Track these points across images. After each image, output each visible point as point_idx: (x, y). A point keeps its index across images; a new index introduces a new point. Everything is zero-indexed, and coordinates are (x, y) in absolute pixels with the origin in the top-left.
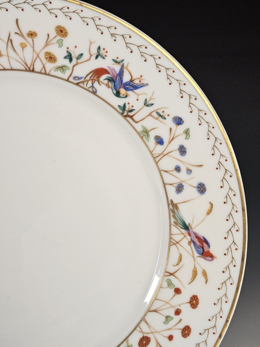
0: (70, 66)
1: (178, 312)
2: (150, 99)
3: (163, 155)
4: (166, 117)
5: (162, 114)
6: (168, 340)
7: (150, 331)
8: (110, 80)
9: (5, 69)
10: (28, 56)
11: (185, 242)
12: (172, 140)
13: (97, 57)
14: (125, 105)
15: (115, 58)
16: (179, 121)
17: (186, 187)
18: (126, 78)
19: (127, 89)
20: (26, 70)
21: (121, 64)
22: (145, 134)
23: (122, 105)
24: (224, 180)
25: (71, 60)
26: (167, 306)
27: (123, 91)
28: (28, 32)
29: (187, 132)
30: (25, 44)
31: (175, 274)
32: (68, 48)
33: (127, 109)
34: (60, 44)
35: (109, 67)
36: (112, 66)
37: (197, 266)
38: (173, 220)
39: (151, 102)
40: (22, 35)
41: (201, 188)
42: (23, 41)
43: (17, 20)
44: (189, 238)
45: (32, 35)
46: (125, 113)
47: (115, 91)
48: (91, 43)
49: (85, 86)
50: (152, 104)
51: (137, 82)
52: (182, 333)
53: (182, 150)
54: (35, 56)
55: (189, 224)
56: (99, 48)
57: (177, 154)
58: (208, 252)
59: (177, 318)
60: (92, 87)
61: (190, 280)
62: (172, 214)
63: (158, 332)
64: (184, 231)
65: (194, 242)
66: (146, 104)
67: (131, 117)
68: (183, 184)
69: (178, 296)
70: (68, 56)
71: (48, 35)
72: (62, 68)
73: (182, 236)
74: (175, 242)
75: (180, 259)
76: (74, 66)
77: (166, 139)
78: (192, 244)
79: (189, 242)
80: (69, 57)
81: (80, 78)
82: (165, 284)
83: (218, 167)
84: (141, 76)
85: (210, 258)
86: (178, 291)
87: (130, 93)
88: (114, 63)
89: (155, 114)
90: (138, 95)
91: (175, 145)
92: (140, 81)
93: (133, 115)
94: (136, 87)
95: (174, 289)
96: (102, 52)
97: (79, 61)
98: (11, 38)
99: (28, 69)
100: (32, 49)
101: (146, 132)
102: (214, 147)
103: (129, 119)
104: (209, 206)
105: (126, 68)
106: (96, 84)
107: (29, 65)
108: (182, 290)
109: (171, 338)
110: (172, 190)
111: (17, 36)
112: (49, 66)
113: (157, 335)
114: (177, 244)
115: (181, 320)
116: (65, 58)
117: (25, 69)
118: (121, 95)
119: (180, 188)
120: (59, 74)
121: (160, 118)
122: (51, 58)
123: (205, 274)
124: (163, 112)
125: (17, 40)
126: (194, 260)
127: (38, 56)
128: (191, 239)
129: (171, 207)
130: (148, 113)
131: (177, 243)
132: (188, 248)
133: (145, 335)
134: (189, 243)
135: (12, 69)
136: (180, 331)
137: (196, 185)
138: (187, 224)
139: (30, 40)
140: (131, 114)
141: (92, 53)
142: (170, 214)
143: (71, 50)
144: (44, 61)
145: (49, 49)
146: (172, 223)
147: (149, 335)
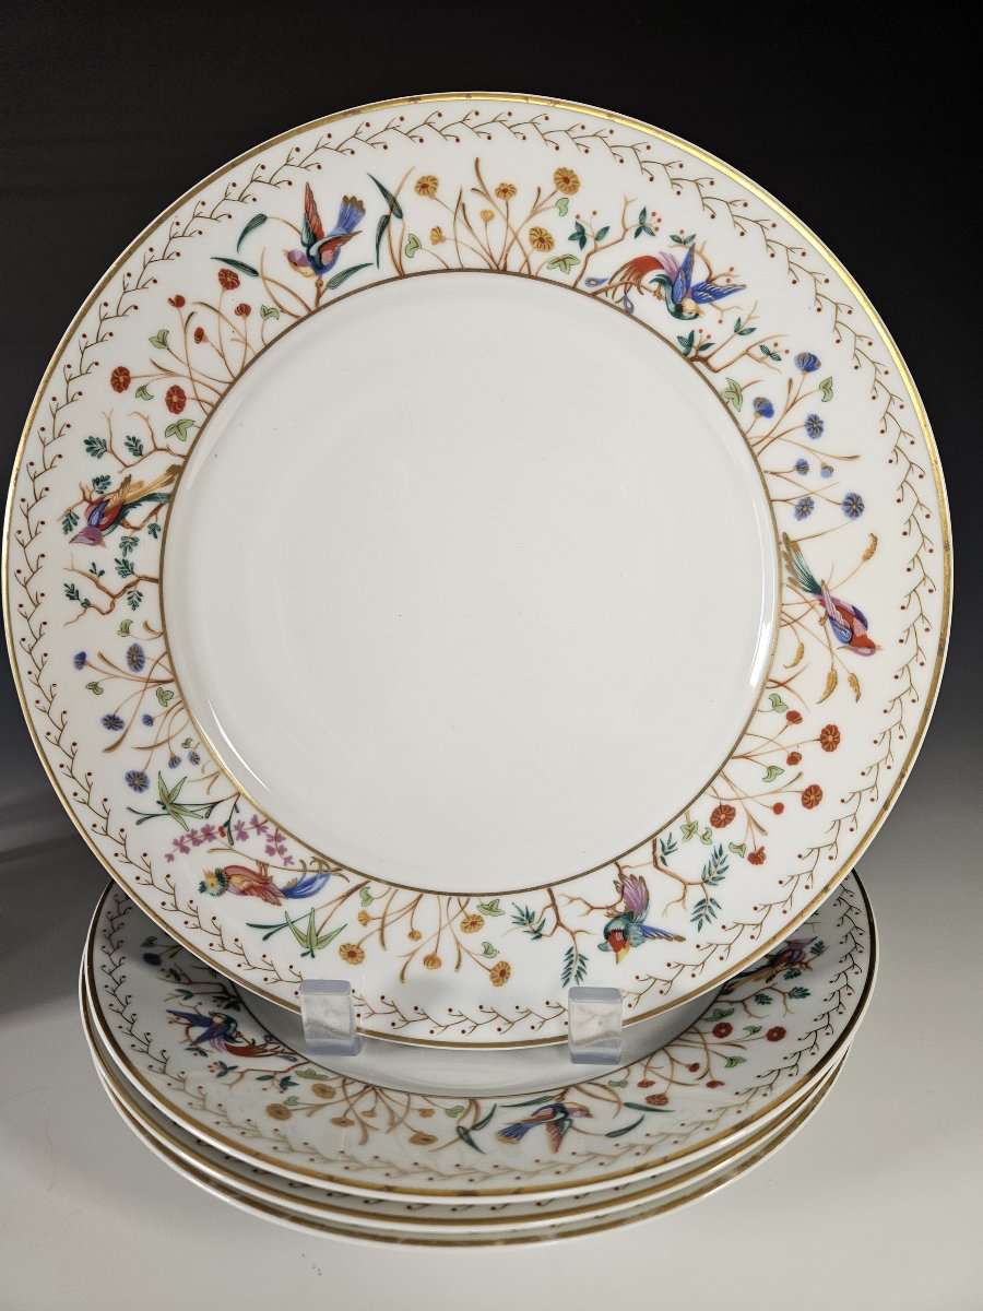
0: (581, 255)
1: (794, 759)
2: (749, 318)
3: (771, 438)
4: (782, 355)
5: (772, 350)
6: (772, 812)
7: (735, 796)
8: (664, 281)
9: (448, 270)
10: (496, 237)
11: (813, 618)
12: (793, 405)
13: (637, 233)
14: (692, 335)
15: (678, 234)
16: (809, 363)
17: (819, 504)
18: (698, 276)
19: (698, 300)
20: (490, 271)
21: (690, 245)
22: (735, 396)
23: (686, 336)
24: (905, 485)
25: (583, 243)
26: (772, 746)
27: (689, 305)
28: (497, 186)
29: (827, 387)
30: (491, 212)
31: (790, 684)
32: (578, 217)
33: (696, 343)
34: (563, 209)
35: (662, 254)
36: (669, 251)
37: (838, 667)
38: (787, 574)
39: (750, 325)
40: (486, 194)
41: (854, 506)
42: (486, 205)
43: (477, 161)
44: (822, 611)
45: (505, 191)
46: (692, 353)
47: (672, 306)
48: (627, 203)
49: (609, 299)
50: (752, 330)
51: (721, 282)
52: (803, 799)
53: (814, 426)
54: (510, 237)
55: (823, 582)
56: (644, 212)
57: (802, 435)
58: (864, 637)
59: (792, 771)
60: (625, 299)
61: (821, 695)
62: (784, 563)
63: (751, 797)
64: (809, 596)
65: (831, 618)
66: (739, 330)
67: (705, 361)
68: (813, 497)
69: (794, 727)
70: (578, 233)
71: (539, 190)
72: (564, 262)
73: (806, 607)
74: (790, 621)
75: (801, 654)
76: (589, 255)
77: (779, 404)
78: (828, 622)
79: (821, 619)
80: (580, 236)
81: (599, 282)
82: (766, 704)
83: (894, 458)
84: (732, 269)
85: (867, 651)
86: (794, 717)
87: (704, 307)
88: (674, 243)
89: (757, 352)
90: (722, 311)
91: (799, 416)
92: (728, 280)
93: (710, 356)
94: (718, 294)
95: (785, 713)
96: (650, 220)
97: (600, 244)
98: (463, 200)
99: (494, 267)
100: (504, 223)
101: (736, 392)
102: (887, 416)
103: (699, 365)
104: (868, 542)
105: (700, 253)
106: (633, 294)
107: (497, 259)
108: (802, 716)
109: (778, 808)
110: (786, 513)
111: (476, 195)
112: (539, 259)
113: (749, 804)
114: (795, 625)
115: (800, 775)
116: (572, 238)
117: (487, 267)
118: (685, 314)
119: (804, 508)
120: (556, 274)
121: (769, 359)
122: (542, 240)
123: (854, 682)
124: (776, 345)
125: (475, 205)
126: (832, 654)
127: (516, 237)
128: (827, 613)
129: (783, 548)
130: (743, 349)
131: (795, 621)
132: (819, 630)
133: (724, 803)
134: (822, 621)
135: (462, 270)
136: (799, 796)
137: (841, 498)
138: (819, 582)
139: (500, 202)
140: (703, 354)
141: (628, 225)
142: (780, 561)
143: (585, 221)
144: (528, 246)
145: (538, 221)
146: (785, 581)
147: (732, 804)
